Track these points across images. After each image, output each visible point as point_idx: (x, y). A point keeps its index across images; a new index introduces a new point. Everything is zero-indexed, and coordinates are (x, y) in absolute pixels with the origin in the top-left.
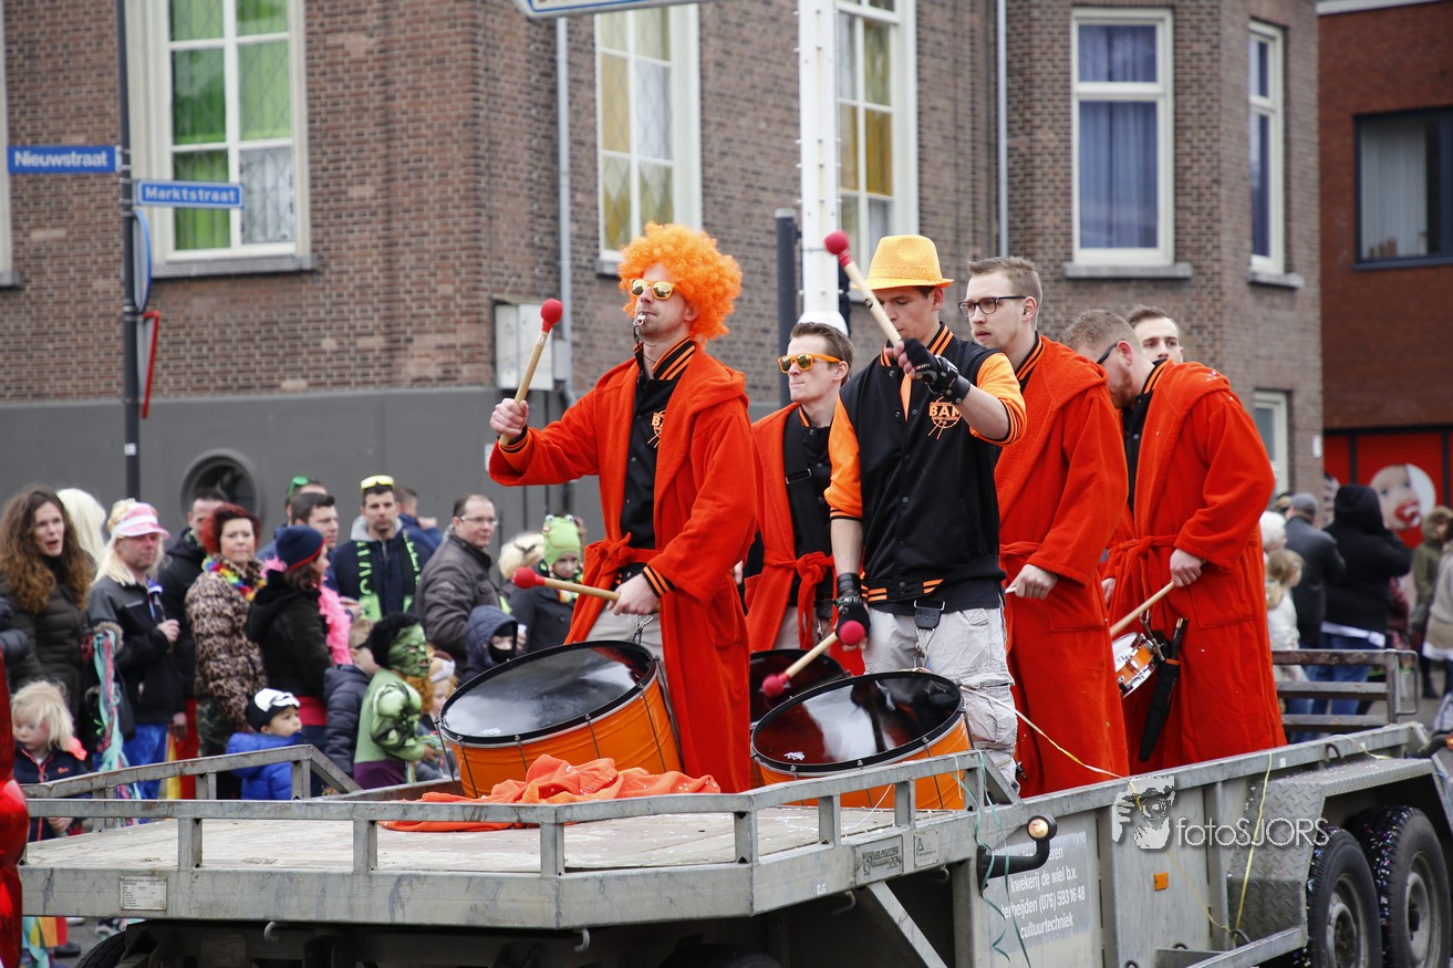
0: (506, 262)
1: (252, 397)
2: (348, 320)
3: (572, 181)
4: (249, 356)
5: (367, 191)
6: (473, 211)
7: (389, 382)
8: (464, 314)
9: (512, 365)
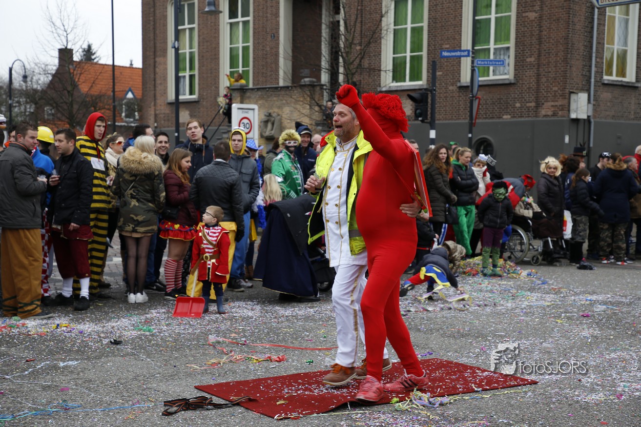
0: (575, 80)
1: (494, 120)
2: (524, 98)
3: (596, 55)
4: (494, 108)
5: (532, 59)
6: (565, 65)
7: (536, 116)
8: (560, 96)
9: (575, 111)
